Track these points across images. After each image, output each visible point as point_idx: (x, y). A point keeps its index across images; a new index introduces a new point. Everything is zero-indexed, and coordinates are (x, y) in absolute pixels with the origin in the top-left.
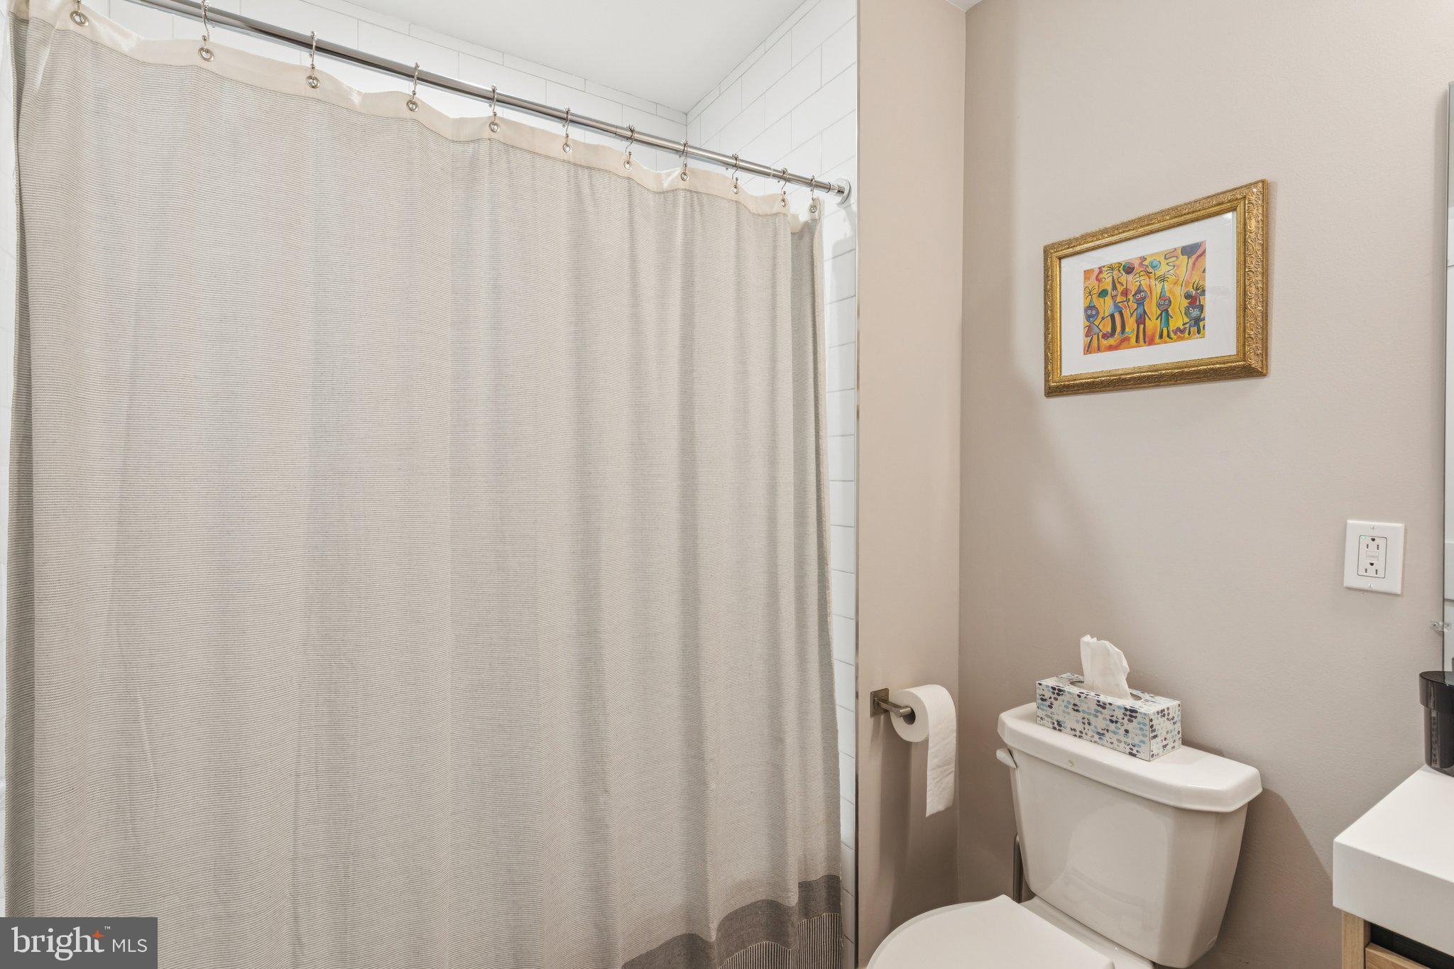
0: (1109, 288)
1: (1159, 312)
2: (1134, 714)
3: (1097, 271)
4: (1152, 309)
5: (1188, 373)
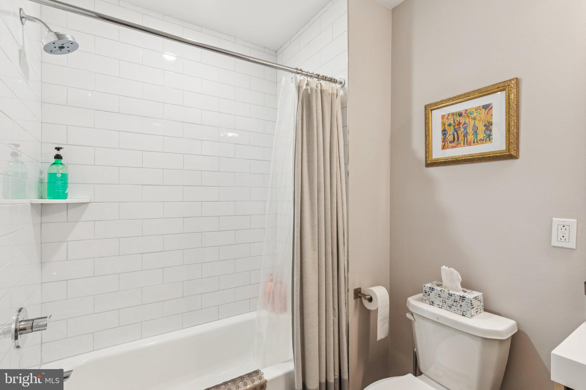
2: (464, 299)
3: (447, 116)
5: (485, 157)
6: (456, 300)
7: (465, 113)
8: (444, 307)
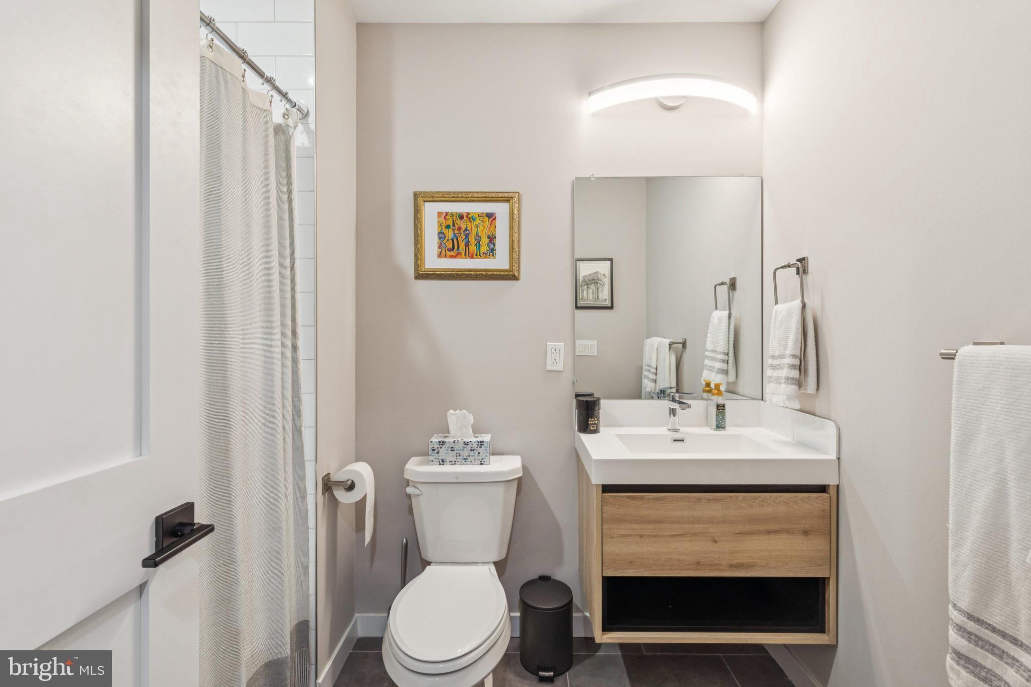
0: (451, 225)
1: (476, 243)
3: (444, 214)
4: (473, 241)
6: (473, 449)
7: (467, 216)
8: (458, 462)
